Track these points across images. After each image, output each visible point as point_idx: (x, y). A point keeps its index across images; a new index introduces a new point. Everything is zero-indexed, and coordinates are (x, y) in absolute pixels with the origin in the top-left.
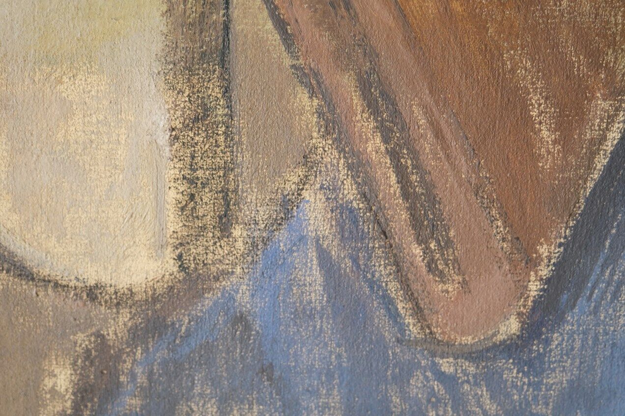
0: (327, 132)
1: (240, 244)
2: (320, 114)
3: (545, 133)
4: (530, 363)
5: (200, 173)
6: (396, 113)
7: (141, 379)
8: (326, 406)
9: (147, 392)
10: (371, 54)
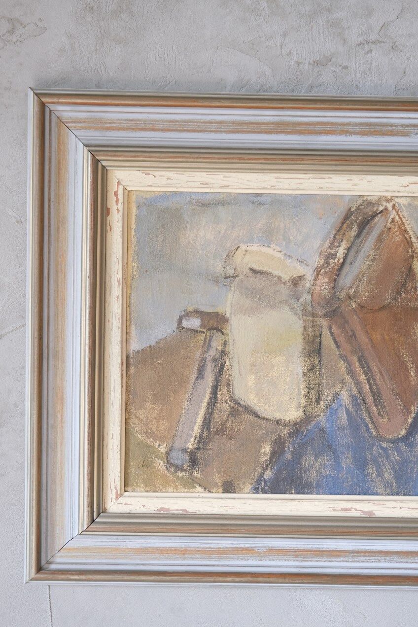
0: (349, 373)
1: (322, 407)
2: (347, 368)
3: (412, 374)
4: (409, 444)
5: (311, 386)
6: (369, 368)
7: (291, 449)
8: (347, 457)
9: (293, 453)
10: (362, 351)
